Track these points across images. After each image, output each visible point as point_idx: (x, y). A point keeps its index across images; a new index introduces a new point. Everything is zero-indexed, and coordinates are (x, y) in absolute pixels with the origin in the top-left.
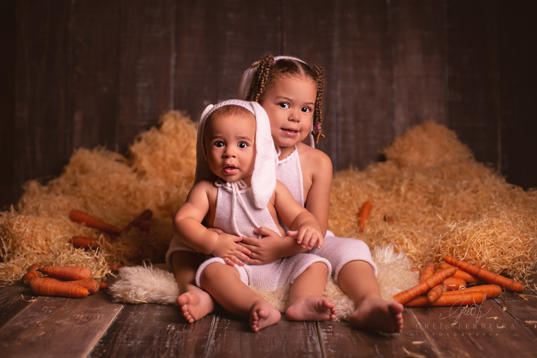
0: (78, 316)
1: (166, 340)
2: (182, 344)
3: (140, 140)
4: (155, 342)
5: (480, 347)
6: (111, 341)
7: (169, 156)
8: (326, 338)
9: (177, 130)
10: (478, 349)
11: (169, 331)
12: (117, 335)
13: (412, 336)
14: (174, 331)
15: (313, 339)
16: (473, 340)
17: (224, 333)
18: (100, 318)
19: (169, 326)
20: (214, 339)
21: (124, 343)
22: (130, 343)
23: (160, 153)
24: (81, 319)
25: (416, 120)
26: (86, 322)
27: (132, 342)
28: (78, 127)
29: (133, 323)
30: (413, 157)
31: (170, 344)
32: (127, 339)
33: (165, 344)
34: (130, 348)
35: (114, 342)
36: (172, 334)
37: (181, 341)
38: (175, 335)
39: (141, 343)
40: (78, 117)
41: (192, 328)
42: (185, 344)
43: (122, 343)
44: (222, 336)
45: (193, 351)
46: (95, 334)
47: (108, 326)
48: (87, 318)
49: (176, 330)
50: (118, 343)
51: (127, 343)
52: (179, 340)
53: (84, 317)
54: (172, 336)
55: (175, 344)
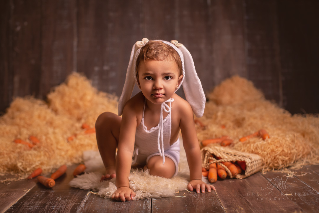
0: (2, 194)
1: (54, 205)
2: (63, 207)
3: (54, 91)
4: (46, 206)
5: (252, 205)
6: (19, 206)
7: (73, 101)
8: (155, 202)
9: (77, 84)
10: (250, 205)
11: (57, 200)
12: (23, 203)
13: (210, 200)
14: (60, 201)
15: (147, 203)
16: (248, 201)
17: (91, 201)
18: (15, 195)
19: (58, 198)
20: (84, 204)
21: (27, 207)
22: (30, 207)
23: (67, 99)
24: (3, 195)
25: (228, 76)
26: (6, 197)
27: (32, 207)
28: (17, 85)
29: (35, 197)
30: (226, 98)
31: (56, 208)
32: (29, 205)
33: (52, 207)
34: (30, 210)
35: (20, 207)
36: (59, 202)
37: (63, 205)
38: (60, 203)
39: (38, 207)
40: (16, 79)
41: (72, 199)
42: (65, 207)
43: (25, 207)
44: (90, 203)
45: (69, 211)
46: (10, 203)
47: (20, 199)
48: (7, 195)
49: (62, 200)
50: (23, 207)
51: (28, 207)
52: (62, 205)
53: (5, 195)
54: (58, 203)
55: (59, 207)
